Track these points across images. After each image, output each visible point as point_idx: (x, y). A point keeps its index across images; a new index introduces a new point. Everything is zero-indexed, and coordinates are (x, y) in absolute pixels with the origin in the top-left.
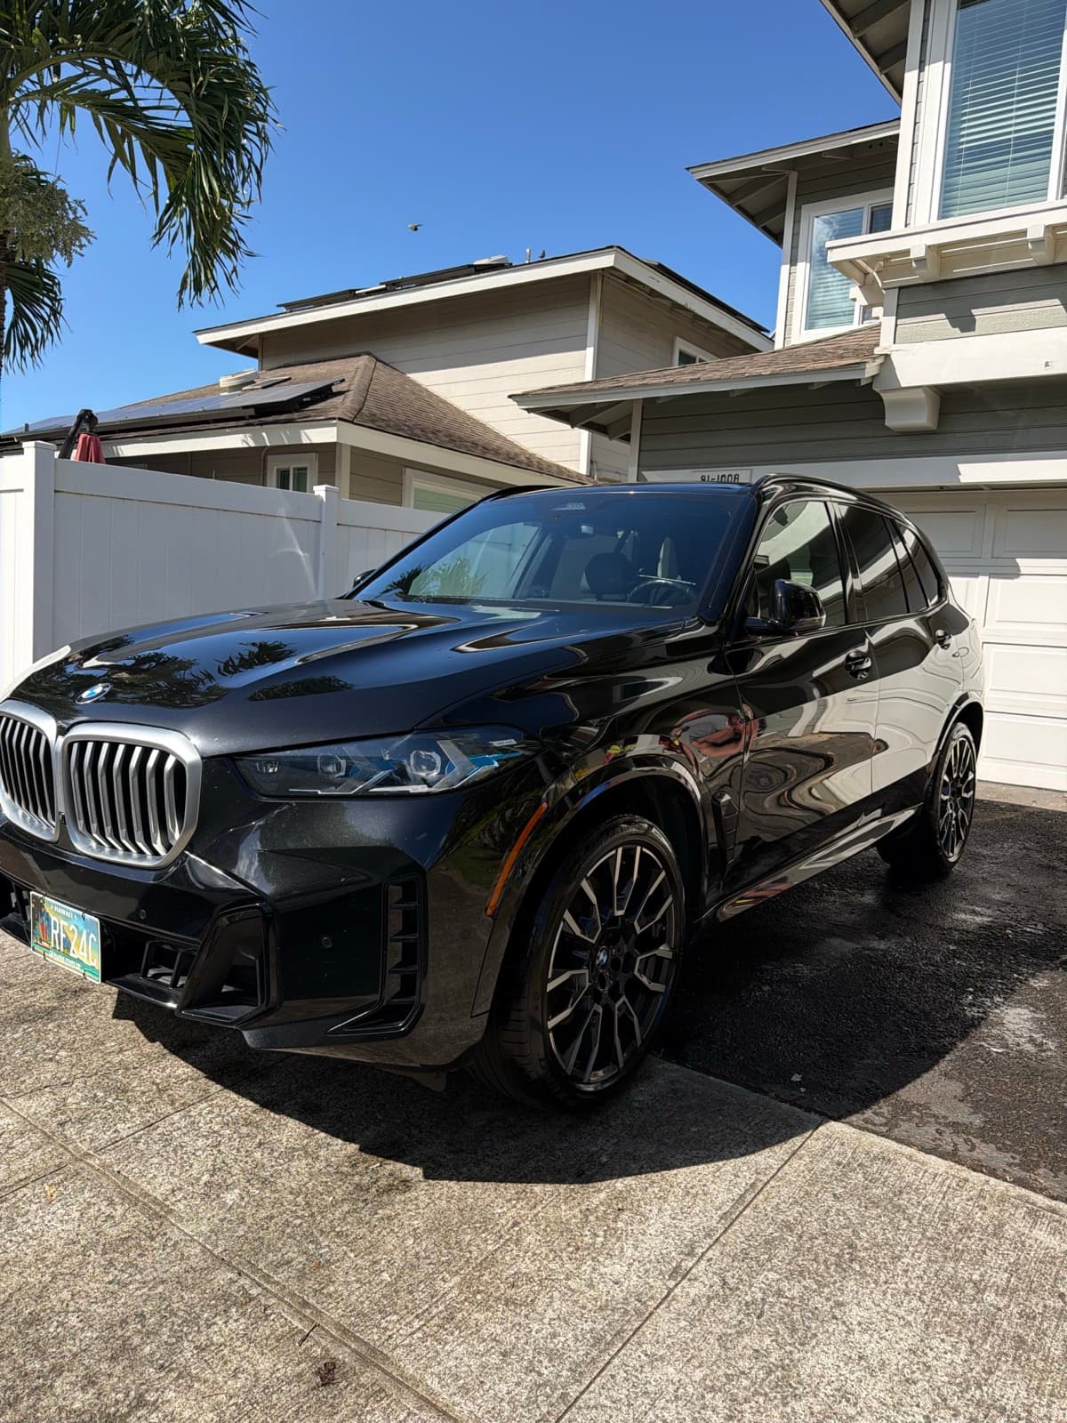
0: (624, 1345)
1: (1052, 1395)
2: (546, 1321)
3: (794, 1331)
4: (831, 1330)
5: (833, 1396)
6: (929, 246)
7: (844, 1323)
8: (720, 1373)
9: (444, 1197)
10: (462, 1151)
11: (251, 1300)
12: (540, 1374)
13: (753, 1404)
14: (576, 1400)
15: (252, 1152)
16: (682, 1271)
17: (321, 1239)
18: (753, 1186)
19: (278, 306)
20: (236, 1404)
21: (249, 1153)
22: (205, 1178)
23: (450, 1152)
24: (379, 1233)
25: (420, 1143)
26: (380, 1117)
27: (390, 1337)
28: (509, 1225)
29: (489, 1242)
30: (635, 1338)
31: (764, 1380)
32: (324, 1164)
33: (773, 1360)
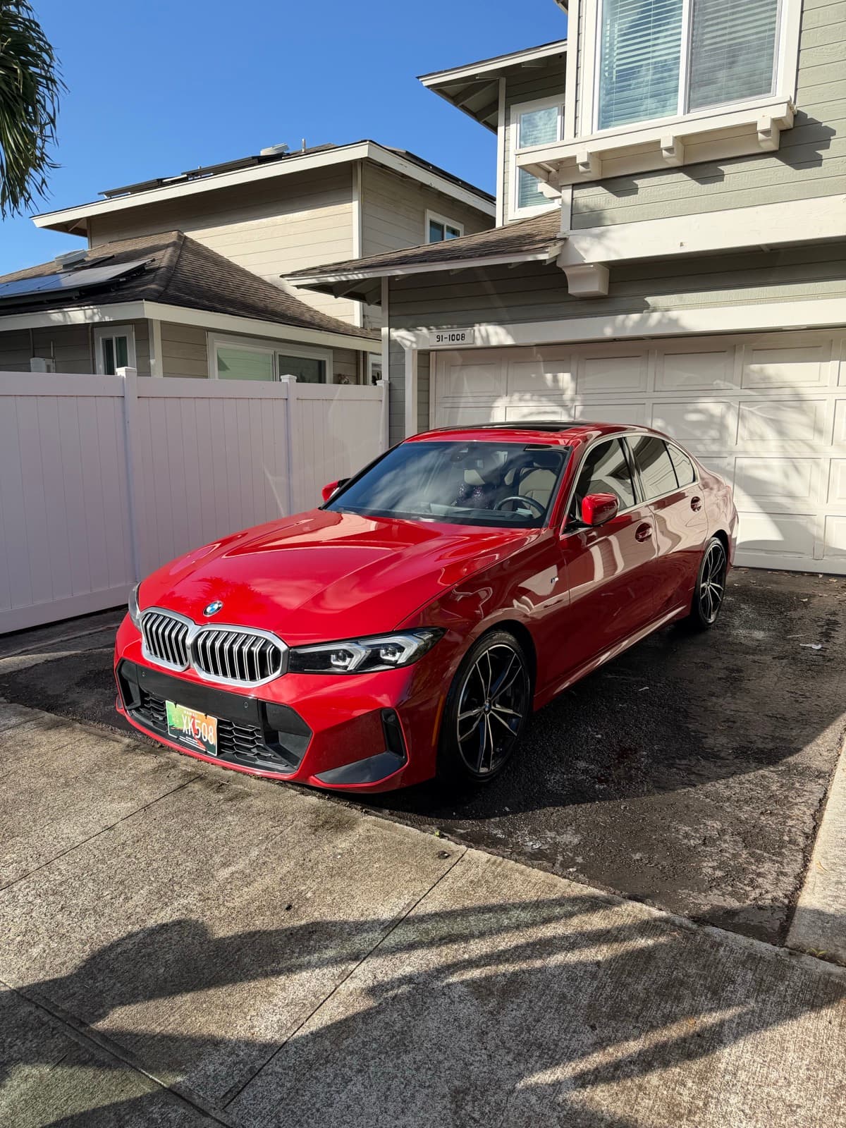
0: (299, 1029)
1: (574, 1032)
2: (248, 1018)
3: (414, 1006)
4: (439, 1003)
5: (431, 1048)
6: (591, 153)
7: (449, 997)
8: (360, 1041)
9: (190, 935)
10: (208, 899)
11: (43, 1025)
12: (238, 1055)
13: (377, 1060)
14: (259, 1071)
15: (56, 915)
16: (347, 973)
17: (98, 975)
18: (408, 905)
19: (100, 194)
20: (25, 1100)
21: (53, 916)
22: (19, 939)
23: (200, 901)
24: (141, 967)
25: (179, 896)
26: (153, 879)
27: (138, 1041)
28: (234, 951)
29: (218, 965)
30: (307, 1024)
31: (388, 1042)
32: (107, 919)
33: (396, 1028)
